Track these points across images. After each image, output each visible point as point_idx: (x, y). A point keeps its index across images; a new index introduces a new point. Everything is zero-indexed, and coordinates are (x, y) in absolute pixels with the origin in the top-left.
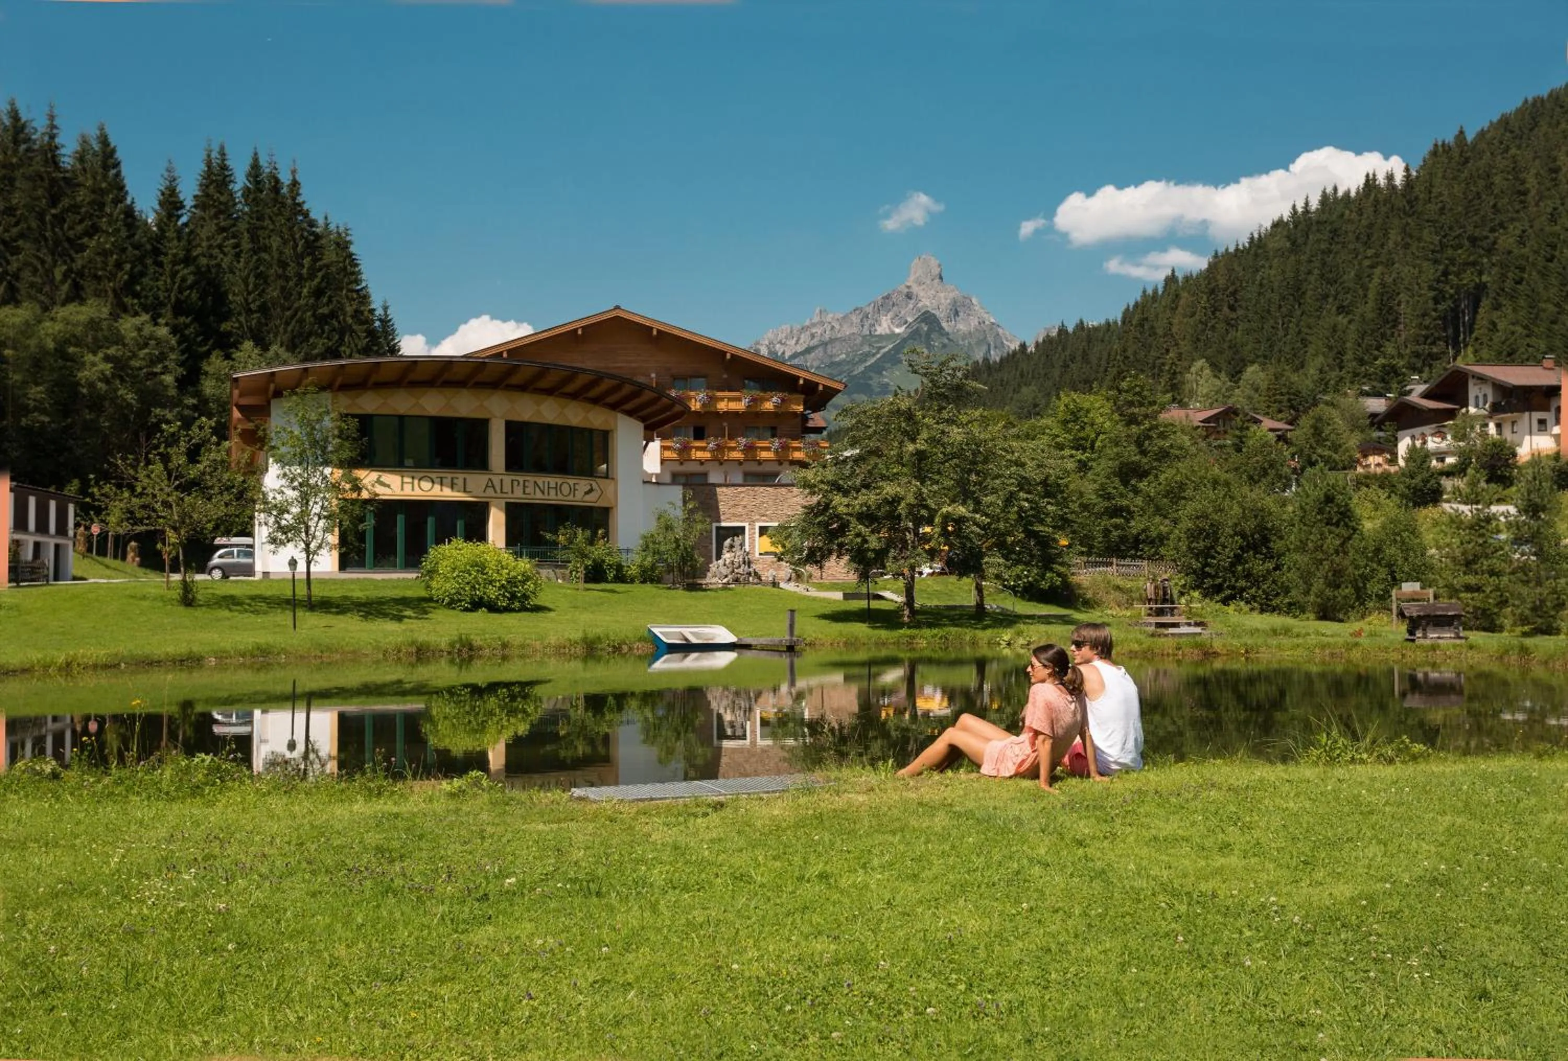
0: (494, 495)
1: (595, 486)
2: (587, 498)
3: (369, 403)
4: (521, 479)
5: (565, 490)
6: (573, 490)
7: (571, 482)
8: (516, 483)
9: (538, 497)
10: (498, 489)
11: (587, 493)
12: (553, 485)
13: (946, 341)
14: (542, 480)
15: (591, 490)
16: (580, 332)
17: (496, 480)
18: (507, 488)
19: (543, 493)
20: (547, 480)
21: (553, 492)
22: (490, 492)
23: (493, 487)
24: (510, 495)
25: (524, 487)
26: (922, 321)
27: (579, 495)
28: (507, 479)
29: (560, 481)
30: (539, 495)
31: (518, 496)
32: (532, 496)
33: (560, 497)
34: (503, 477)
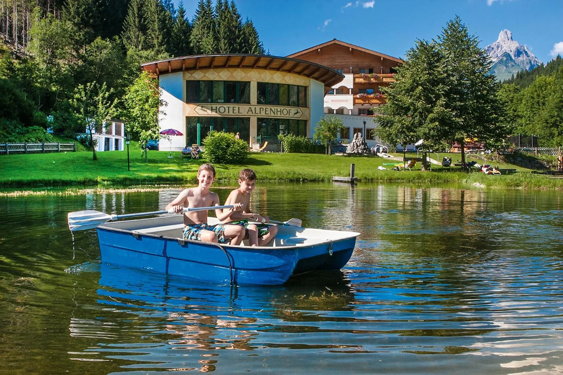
0: (252, 114)
1: (299, 110)
2: (295, 116)
3: (198, 76)
4: (264, 108)
5: (285, 112)
6: (289, 112)
7: (288, 109)
8: (262, 109)
9: (272, 115)
10: (254, 112)
11: (295, 114)
12: (279, 110)
13: (513, 64)
14: (274, 108)
15: (297, 113)
16: (319, 50)
17: (253, 108)
18: (258, 111)
19: (274, 113)
20: (276, 108)
21: (279, 113)
22: (250, 113)
23: (251, 111)
24: (259, 115)
25: (266, 111)
26: (504, 56)
27: (292, 115)
28: (258, 108)
29: (282, 108)
30: (272, 114)
31: (263, 115)
32: (269, 115)
33: (282, 115)
34: (257, 107)
